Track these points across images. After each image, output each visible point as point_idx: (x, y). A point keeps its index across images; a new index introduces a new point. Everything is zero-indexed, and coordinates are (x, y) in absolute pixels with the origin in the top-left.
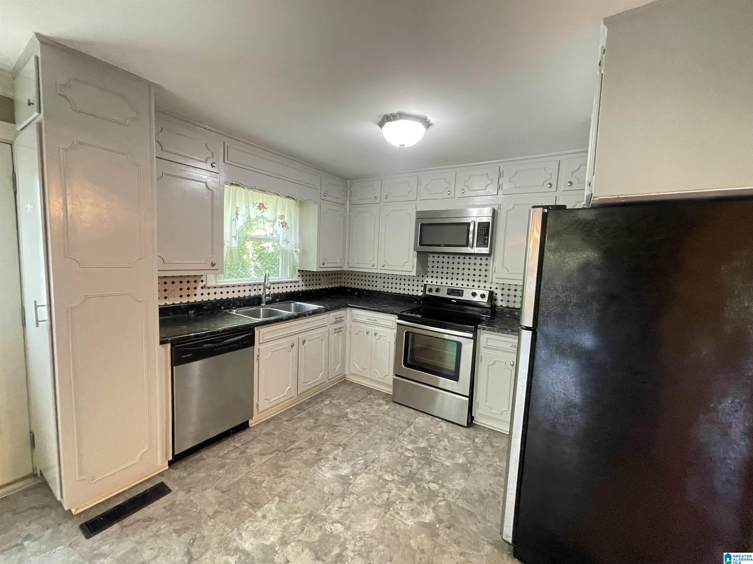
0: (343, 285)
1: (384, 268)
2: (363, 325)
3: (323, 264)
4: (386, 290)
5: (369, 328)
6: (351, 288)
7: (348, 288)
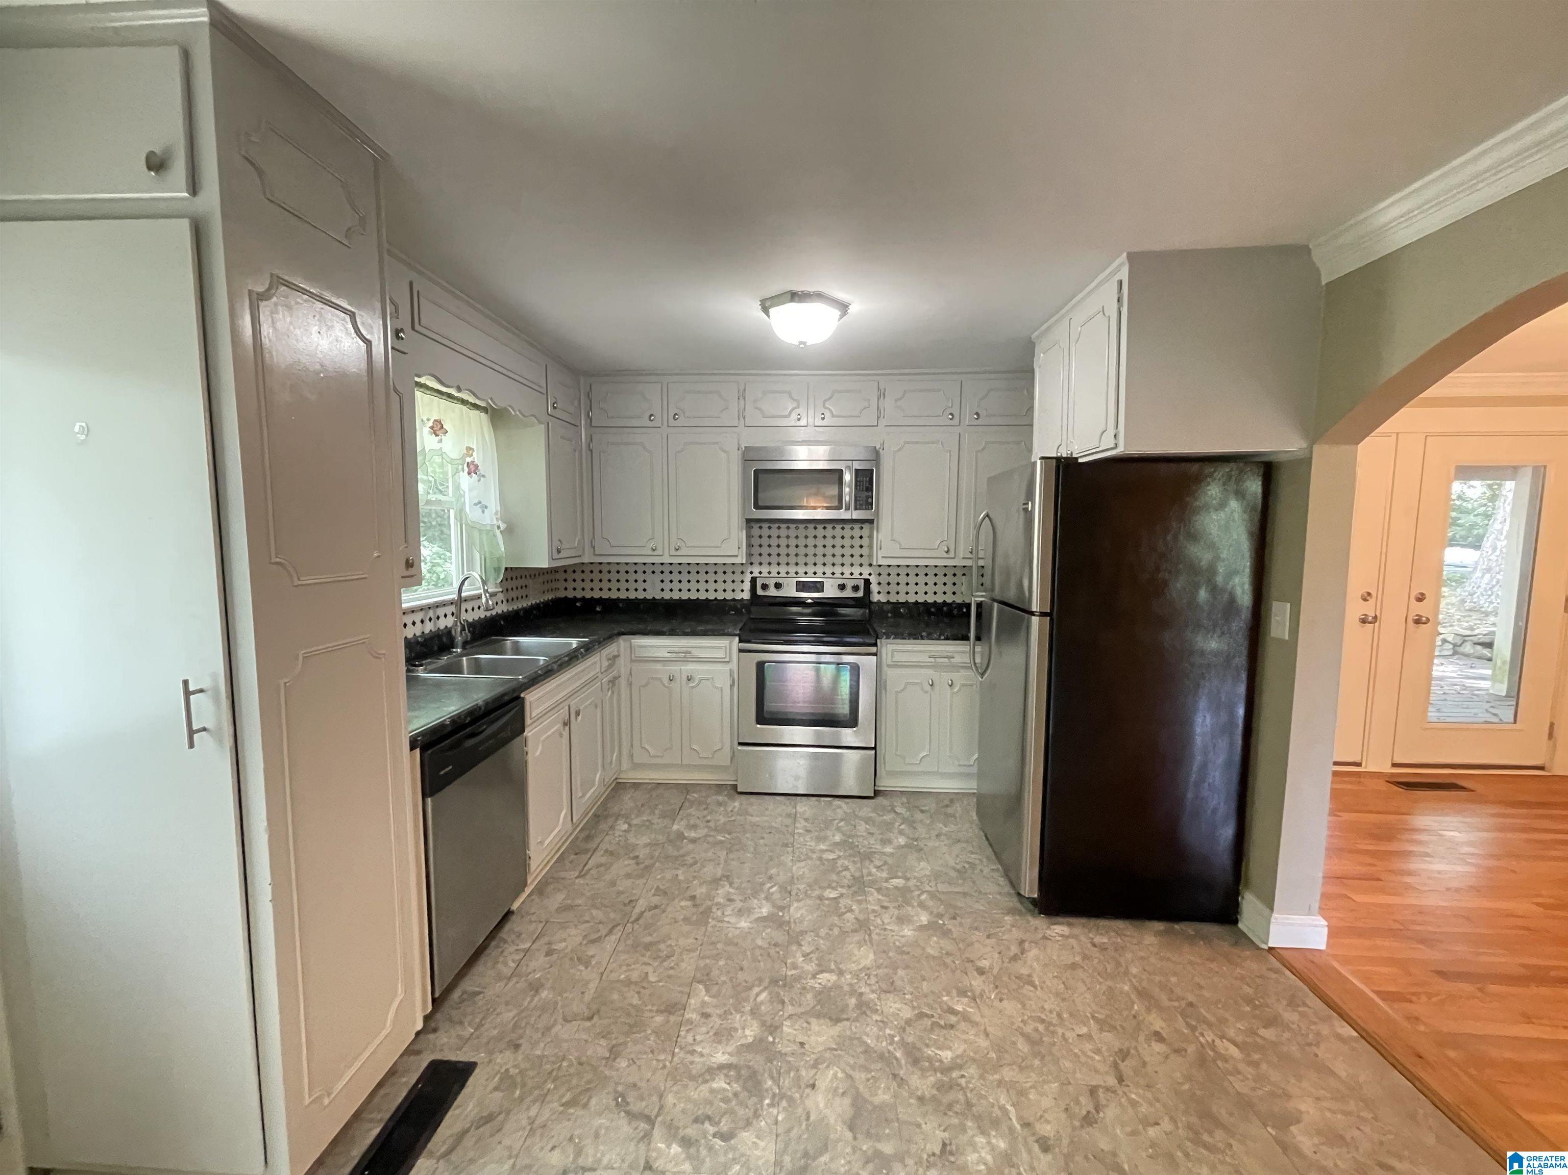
0: (562, 594)
1: (678, 553)
2: (659, 666)
3: (559, 551)
4: (667, 596)
5: (674, 668)
6: (583, 599)
7: (575, 599)
